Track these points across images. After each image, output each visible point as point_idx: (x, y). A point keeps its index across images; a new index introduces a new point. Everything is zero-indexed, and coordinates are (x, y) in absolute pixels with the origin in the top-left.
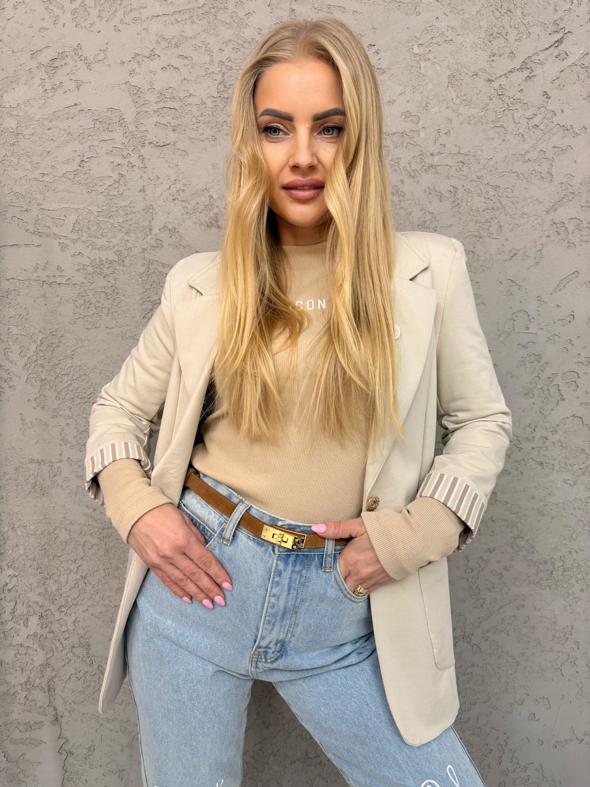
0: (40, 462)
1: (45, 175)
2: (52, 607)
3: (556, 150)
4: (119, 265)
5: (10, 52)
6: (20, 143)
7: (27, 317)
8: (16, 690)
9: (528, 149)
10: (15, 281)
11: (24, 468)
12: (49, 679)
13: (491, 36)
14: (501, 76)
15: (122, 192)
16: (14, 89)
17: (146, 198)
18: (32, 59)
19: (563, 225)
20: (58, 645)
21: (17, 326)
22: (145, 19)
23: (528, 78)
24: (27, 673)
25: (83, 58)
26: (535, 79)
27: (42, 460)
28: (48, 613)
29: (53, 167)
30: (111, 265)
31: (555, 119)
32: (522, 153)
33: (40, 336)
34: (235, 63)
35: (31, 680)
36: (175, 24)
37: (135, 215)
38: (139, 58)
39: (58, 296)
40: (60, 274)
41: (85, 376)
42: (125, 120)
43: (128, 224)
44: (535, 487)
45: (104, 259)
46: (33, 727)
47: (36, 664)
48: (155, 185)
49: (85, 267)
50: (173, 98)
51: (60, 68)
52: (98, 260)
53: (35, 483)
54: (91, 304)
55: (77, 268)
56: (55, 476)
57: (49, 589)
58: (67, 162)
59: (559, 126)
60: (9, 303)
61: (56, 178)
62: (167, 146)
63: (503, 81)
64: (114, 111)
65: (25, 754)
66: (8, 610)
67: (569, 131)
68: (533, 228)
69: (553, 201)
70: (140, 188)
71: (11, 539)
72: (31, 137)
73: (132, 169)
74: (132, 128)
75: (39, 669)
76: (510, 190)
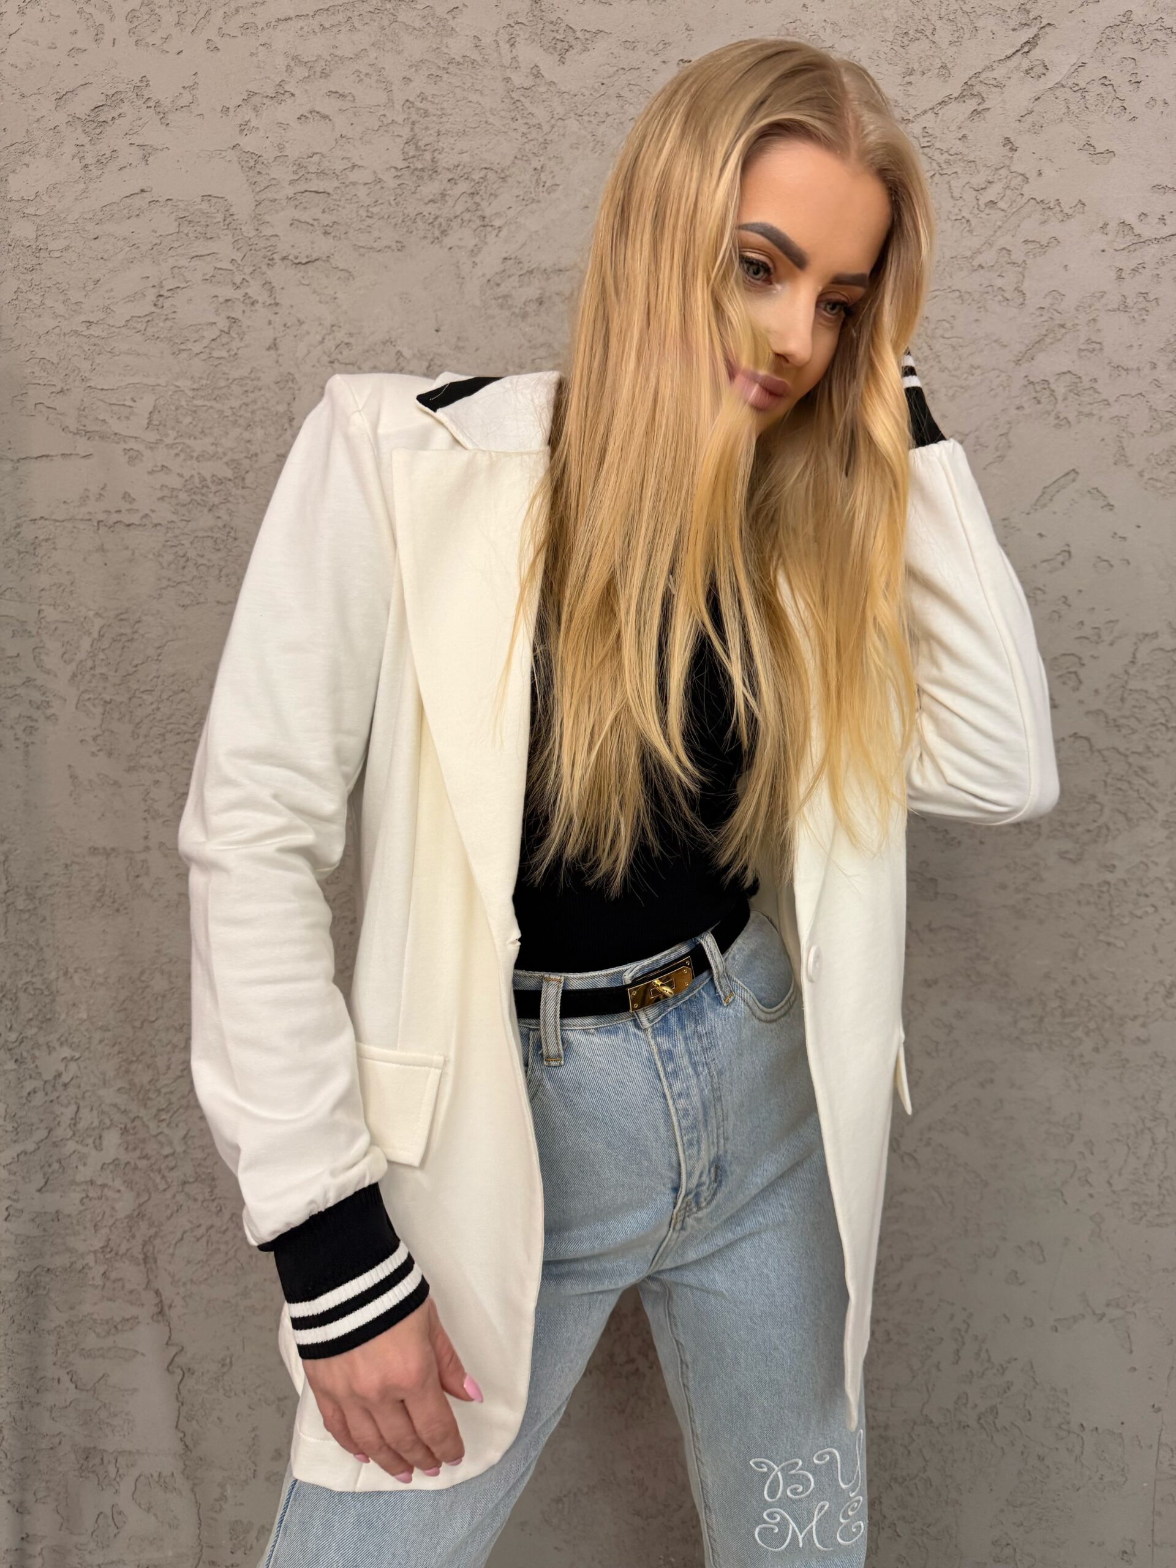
0: (108, 853)
1: (93, 325)
2: (142, 1112)
3: (1031, 246)
4: (236, 486)
5: (17, 96)
6: (43, 267)
7: (73, 588)
8: (85, 1262)
9: (978, 247)
10: (47, 522)
11: (79, 864)
12: (144, 1241)
13: (906, 38)
14: (925, 112)
15: (236, 351)
16: (27, 165)
17: (281, 359)
18: (58, 108)
19: (1046, 386)
20: (158, 1180)
21: (55, 606)
22: (264, 26)
23: (975, 113)
24: (104, 1231)
25: (151, 103)
26: (987, 115)
27: (113, 849)
28: (137, 1123)
29: (107, 309)
30: (220, 487)
31: (1027, 190)
32: (968, 254)
33: (98, 623)
34: (433, 103)
35: (112, 1244)
36: (319, 34)
37: (262, 392)
38: (256, 100)
39: (127, 548)
40: (128, 506)
41: (184, 693)
42: (235, 217)
43: (249, 410)
44: (1007, 867)
45: (208, 476)
46: (119, 1327)
47: (121, 1215)
48: (295, 336)
49: (174, 493)
50: (321, 174)
51: (111, 123)
52: (196, 480)
53: (102, 891)
54: (187, 560)
55: (160, 495)
56: (138, 876)
57: (137, 1081)
58: (131, 299)
59: (1032, 201)
60: (37, 565)
61: (113, 329)
62: (315, 264)
63: (928, 120)
64: (214, 200)
65: (108, 1376)
66: (66, 1120)
67: (1054, 211)
68: (992, 393)
69: (1026, 342)
70: (269, 342)
71: (63, 994)
72: (63, 254)
73: (253, 308)
74: (248, 230)
75: (125, 1225)
76: (947, 325)
